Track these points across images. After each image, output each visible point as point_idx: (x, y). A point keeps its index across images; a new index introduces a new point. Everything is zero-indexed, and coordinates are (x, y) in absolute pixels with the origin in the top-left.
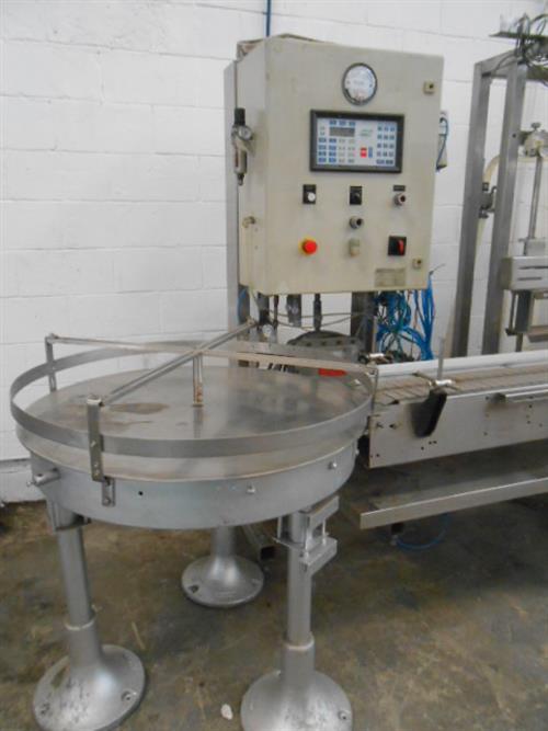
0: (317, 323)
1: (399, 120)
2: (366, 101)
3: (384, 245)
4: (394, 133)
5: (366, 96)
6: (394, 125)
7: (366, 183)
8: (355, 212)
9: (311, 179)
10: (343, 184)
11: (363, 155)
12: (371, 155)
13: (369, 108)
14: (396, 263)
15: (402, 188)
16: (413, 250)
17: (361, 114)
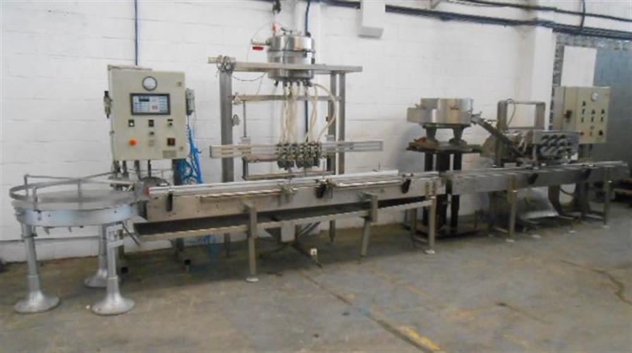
0: (150, 173)
1: (167, 96)
2: (154, 89)
3: (165, 142)
5: (152, 88)
6: (165, 97)
8: (152, 129)
9: (132, 117)
11: (153, 108)
12: (157, 108)
13: (154, 92)
14: (171, 148)
15: (172, 120)
16: (179, 143)
17: (151, 94)
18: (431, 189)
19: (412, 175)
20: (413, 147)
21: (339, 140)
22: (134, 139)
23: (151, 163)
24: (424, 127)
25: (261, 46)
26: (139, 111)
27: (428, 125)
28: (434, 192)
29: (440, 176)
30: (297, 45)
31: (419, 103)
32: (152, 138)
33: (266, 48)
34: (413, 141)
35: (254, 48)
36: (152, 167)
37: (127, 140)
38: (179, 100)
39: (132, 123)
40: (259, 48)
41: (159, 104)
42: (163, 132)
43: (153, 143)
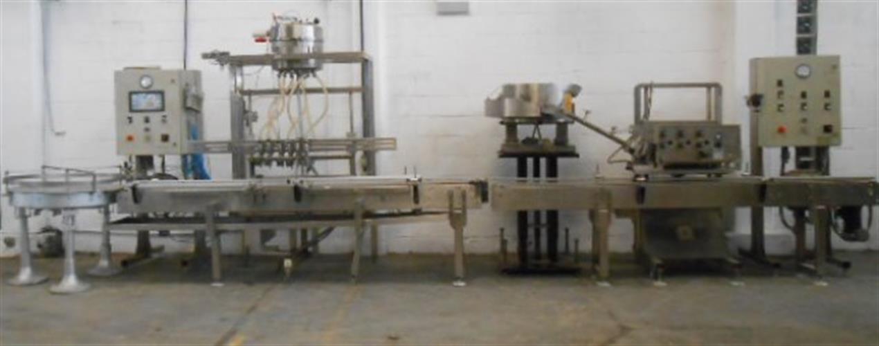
0: (164, 169)
1: (162, 93)
3: (160, 138)
4: (161, 97)
5: (148, 86)
7: (151, 115)
8: (147, 125)
10: (142, 116)
11: (149, 105)
12: (152, 105)
13: (150, 90)
14: (166, 145)
15: (165, 116)
16: (172, 139)
17: (148, 91)
18: (457, 201)
22: (131, 134)
23: (165, 159)
24: (502, 123)
25: (264, 38)
26: (136, 109)
27: (506, 121)
28: (463, 205)
30: (295, 35)
32: (148, 134)
33: (268, 39)
35: (257, 41)
36: (166, 164)
37: (124, 136)
38: (173, 97)
39: (130, 119)
40: (260, 40)
41: (155, 101)
42: (157, 129)
43: (148, 139)
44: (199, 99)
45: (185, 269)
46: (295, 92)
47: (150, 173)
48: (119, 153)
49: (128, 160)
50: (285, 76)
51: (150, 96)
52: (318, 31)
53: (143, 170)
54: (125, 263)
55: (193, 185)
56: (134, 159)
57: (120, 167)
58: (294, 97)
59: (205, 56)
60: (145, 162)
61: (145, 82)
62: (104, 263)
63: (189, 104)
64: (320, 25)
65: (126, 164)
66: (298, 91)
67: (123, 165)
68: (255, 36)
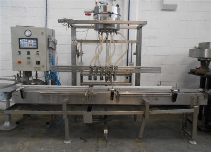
0: (37, 77)
1: (36, 39)
2: (30, 35)
4: (36, 42)
6: (36, 40)
7: (31, 51)
8: (29, 56)
9: (20, 50)
10: (26, 51)
11: (30, 46)
12: (31, 46)
13: (30, 37)
14: (38, 66)
15: (38, 52)
16: (41, 64)
17: (28, 38)
18: (195, 101)
19: (179, 91)
20: (193, 72)
21: (137, 65)
22: (20, 60)
23: (38, 73)
24: (199, 60)
25: (90, 13)
26: (23, 47)
27: (202, 59)
28: (197, 103)
29: (203, 92)
30: (108, 10)
31: (197, 46)
32: (29, 60)
33: (92, 14)
34: (195, 68)
35: (86, 14)
36: (38, 75)
37: (17, 62)
38: (42, 41)
39: (20, 52)
40: (88, 14)
41: (32, 43)
42: (34, 58)
43: (29, 63)
44: (55, 43)
45: (48, 126)
46: (105, 42)
47: (30, 79)
48: (13, 70)
49: (19, 73)
50: (102, 33)
51: (29, 41)
52: (119, 10)
53: (27, 77)
54: (17, 123)
55: (50, 88)
56: (22, 72)
57: (15, 76)
58: (104, 45)
59: (60, 21)
60: (28, 74)
61: (28, 33)
62: (7, 124)
63: (51, 45)
64: (120, 7)
65: (18, 74)
66: (106, 41)
67: (16, 75)
68: (85, 12)
